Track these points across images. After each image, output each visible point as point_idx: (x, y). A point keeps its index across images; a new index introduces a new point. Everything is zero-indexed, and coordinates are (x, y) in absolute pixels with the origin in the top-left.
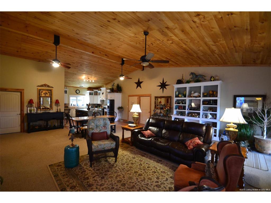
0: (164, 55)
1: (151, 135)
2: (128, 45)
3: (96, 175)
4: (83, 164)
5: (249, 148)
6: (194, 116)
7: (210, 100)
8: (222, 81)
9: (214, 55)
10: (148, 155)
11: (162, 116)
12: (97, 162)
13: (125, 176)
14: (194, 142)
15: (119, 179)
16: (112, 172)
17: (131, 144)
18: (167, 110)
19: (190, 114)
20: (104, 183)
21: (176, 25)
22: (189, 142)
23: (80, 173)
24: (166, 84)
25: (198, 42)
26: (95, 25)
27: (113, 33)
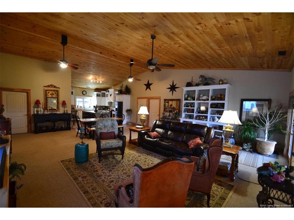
0: (173, 57)
1: (157, 136)
2: (136, 46)
3: (104, 168)
4: (93, 160)
5: (251, 150)
6: (201, 119)
7: (218, 103)
8: (230, 84)
9: (221, 59)
10: (153, 154)
11: (171, 120)
12: (105, 159)
13: (130, 170)
14: (195, 142)
15: (124, 172)
16: (119, 167)
17: (137, 145)
18: (176, 113)
19: (198, 118)
20: (111, 174)
21: (181, 31)
22: (191, 141)
23: (90, 167)
24: (176, 86)
25: (204, 46)
26: (103, 28)
27: (122, 35)
